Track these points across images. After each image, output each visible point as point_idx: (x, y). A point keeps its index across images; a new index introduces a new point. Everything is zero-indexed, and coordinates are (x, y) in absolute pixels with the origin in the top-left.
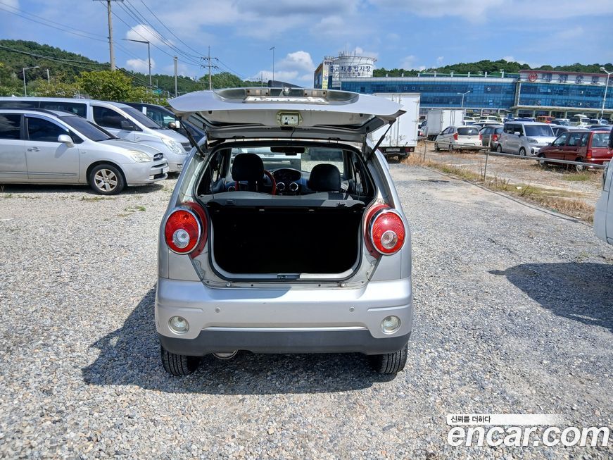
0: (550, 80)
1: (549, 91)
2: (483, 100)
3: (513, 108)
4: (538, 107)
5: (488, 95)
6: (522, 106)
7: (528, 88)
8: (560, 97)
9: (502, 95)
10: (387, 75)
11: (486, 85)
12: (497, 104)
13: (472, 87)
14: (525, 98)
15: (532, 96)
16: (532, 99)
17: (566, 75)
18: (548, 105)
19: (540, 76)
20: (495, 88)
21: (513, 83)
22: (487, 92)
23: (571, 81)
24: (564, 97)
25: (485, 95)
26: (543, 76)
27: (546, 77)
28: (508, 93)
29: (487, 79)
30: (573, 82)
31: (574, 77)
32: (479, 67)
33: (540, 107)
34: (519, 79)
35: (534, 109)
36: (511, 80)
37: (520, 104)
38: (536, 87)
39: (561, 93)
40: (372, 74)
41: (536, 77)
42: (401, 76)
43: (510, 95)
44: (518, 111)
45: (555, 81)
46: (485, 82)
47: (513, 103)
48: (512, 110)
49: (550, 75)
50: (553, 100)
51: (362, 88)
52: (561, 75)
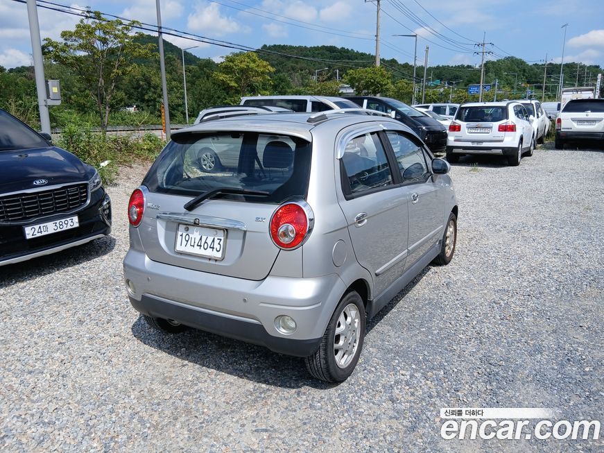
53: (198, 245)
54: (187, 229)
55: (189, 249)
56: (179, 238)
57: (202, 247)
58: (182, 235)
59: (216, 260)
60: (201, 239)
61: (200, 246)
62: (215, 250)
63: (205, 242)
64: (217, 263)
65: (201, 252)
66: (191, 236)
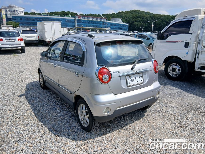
0: (85, 19)
1: (85, 22)
2: (66, 24)
3: (75, 27)
4: (82, 27)
5: (67, 23)
6: (78, 27)
7: (79, 21)
8: (88, 24)
9: (71, 23)
10: (30, 14)
11: (66, 20)
12: (70, 26)
13: (61, 20)
14: (78, 24)
15: (80, 24)
16: (80, 25)
17: (89, 17)
18: (85, 27)
19: (82, 17)
20: (69, 21)
21: (74, 19)
22: (66, 22)
23: (91, 19)
24: (89, 24)
25: (66, 23)
26: (83, 17)
27: (83, 18)
28: (73, 22)
29: (66, 18)
30: (91, 20)
31: (91, 18)
32: (62, 13)
33: (83, 27)
34: (76, 18)
35: (82, 28)
36: (73, 18)
37: (77, 26)
38: (81, 21)
39: (88, 23)
40: (24, 14)
41: (80, 18)
42: (36, 15)
43: (74, 23)
44: (77, 29)
45: (86, 19)
46: (65, 19)
47: (75, 26)
48: (75, 28)
49: (84, 17)
50: (86, 25)
51: (21, 19)
52: (88, 17)
53: (135, 81)
54: (130, 77)
55: (133, 84)
56: (128, 81)
57: (137, 81)
58: (129, 80)
59: (141, 84)
60: (135, 79)
61: (136, 81)
62: (141, 80)
63: (137, 79)
64: (142, 84)
65: (137, 83)
66: (132, 79)
